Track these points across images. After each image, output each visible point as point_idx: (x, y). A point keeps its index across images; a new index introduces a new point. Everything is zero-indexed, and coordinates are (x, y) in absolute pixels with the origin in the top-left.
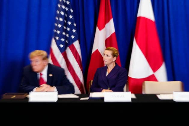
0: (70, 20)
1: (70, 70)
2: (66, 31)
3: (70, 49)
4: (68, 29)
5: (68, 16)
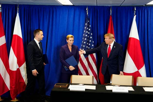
0: (91, 39)
4: (90, 44)
5: (90, 37)
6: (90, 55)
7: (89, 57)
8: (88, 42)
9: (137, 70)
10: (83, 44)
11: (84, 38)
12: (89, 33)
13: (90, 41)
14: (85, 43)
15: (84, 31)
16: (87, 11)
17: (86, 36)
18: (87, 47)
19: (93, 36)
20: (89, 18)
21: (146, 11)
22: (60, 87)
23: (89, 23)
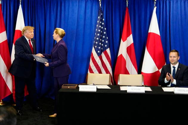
0: (104, 35)
1: (104, 67)
2: (101, 42)
3: (104, 54)
4: (103, 41)
5: (103, 32)
6: (104, 53)
7: (103, 55)
8: (101, 38)
9: (157, 70)
10: (96, 41)
11: (97, 34)
12: (102, 28)
13: (104, 37)
14: (98, 39)
15: (97, 26)
16: (100, 2)
17: (99, 31)
18: (100, 44)
19: (107, 31)
20: (102, 11)
21: (168, 2)
22: (69, 87)
23: (102, 17)
